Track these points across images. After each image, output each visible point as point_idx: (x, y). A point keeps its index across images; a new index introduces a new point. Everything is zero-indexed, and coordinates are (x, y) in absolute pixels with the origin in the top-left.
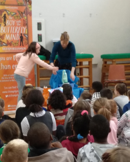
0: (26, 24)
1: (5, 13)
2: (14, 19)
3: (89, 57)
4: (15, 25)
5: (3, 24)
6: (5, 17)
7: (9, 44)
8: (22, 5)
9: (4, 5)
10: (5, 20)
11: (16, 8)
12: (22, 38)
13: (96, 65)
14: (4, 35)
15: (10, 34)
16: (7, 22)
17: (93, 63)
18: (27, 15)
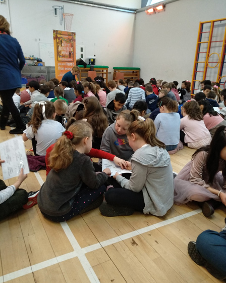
0: (73, 46)
1: (61, 39)
2: (66, 43)
3: (107, 68)
4: (67, 46)
5: (60, 45)
6: (61, 41)
7: (63, 56)
8: (70, 35)
9: (61, 34)
10: (61, 43)
11: (68, 37)
12: (70, 53)
13: (110, 73)
14: (61, 51)
15: (64, 51)
16: (62, 44)
17: (109, 71)
18: (73, 41)
